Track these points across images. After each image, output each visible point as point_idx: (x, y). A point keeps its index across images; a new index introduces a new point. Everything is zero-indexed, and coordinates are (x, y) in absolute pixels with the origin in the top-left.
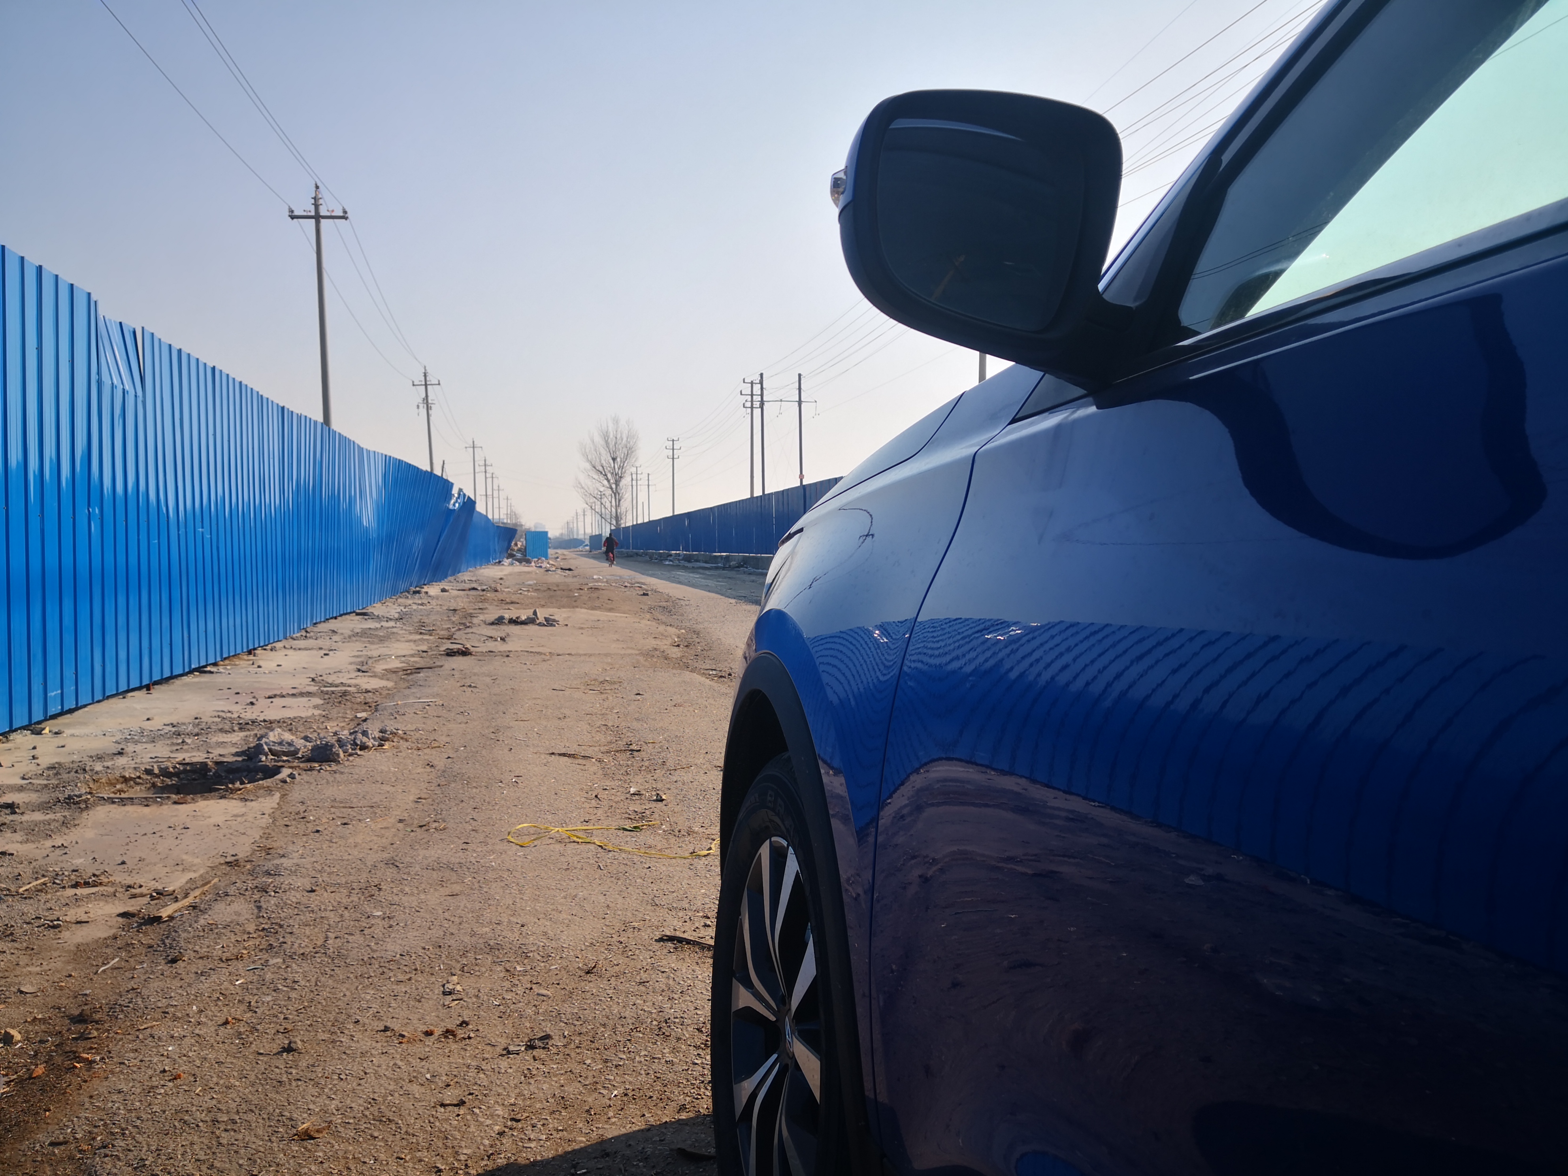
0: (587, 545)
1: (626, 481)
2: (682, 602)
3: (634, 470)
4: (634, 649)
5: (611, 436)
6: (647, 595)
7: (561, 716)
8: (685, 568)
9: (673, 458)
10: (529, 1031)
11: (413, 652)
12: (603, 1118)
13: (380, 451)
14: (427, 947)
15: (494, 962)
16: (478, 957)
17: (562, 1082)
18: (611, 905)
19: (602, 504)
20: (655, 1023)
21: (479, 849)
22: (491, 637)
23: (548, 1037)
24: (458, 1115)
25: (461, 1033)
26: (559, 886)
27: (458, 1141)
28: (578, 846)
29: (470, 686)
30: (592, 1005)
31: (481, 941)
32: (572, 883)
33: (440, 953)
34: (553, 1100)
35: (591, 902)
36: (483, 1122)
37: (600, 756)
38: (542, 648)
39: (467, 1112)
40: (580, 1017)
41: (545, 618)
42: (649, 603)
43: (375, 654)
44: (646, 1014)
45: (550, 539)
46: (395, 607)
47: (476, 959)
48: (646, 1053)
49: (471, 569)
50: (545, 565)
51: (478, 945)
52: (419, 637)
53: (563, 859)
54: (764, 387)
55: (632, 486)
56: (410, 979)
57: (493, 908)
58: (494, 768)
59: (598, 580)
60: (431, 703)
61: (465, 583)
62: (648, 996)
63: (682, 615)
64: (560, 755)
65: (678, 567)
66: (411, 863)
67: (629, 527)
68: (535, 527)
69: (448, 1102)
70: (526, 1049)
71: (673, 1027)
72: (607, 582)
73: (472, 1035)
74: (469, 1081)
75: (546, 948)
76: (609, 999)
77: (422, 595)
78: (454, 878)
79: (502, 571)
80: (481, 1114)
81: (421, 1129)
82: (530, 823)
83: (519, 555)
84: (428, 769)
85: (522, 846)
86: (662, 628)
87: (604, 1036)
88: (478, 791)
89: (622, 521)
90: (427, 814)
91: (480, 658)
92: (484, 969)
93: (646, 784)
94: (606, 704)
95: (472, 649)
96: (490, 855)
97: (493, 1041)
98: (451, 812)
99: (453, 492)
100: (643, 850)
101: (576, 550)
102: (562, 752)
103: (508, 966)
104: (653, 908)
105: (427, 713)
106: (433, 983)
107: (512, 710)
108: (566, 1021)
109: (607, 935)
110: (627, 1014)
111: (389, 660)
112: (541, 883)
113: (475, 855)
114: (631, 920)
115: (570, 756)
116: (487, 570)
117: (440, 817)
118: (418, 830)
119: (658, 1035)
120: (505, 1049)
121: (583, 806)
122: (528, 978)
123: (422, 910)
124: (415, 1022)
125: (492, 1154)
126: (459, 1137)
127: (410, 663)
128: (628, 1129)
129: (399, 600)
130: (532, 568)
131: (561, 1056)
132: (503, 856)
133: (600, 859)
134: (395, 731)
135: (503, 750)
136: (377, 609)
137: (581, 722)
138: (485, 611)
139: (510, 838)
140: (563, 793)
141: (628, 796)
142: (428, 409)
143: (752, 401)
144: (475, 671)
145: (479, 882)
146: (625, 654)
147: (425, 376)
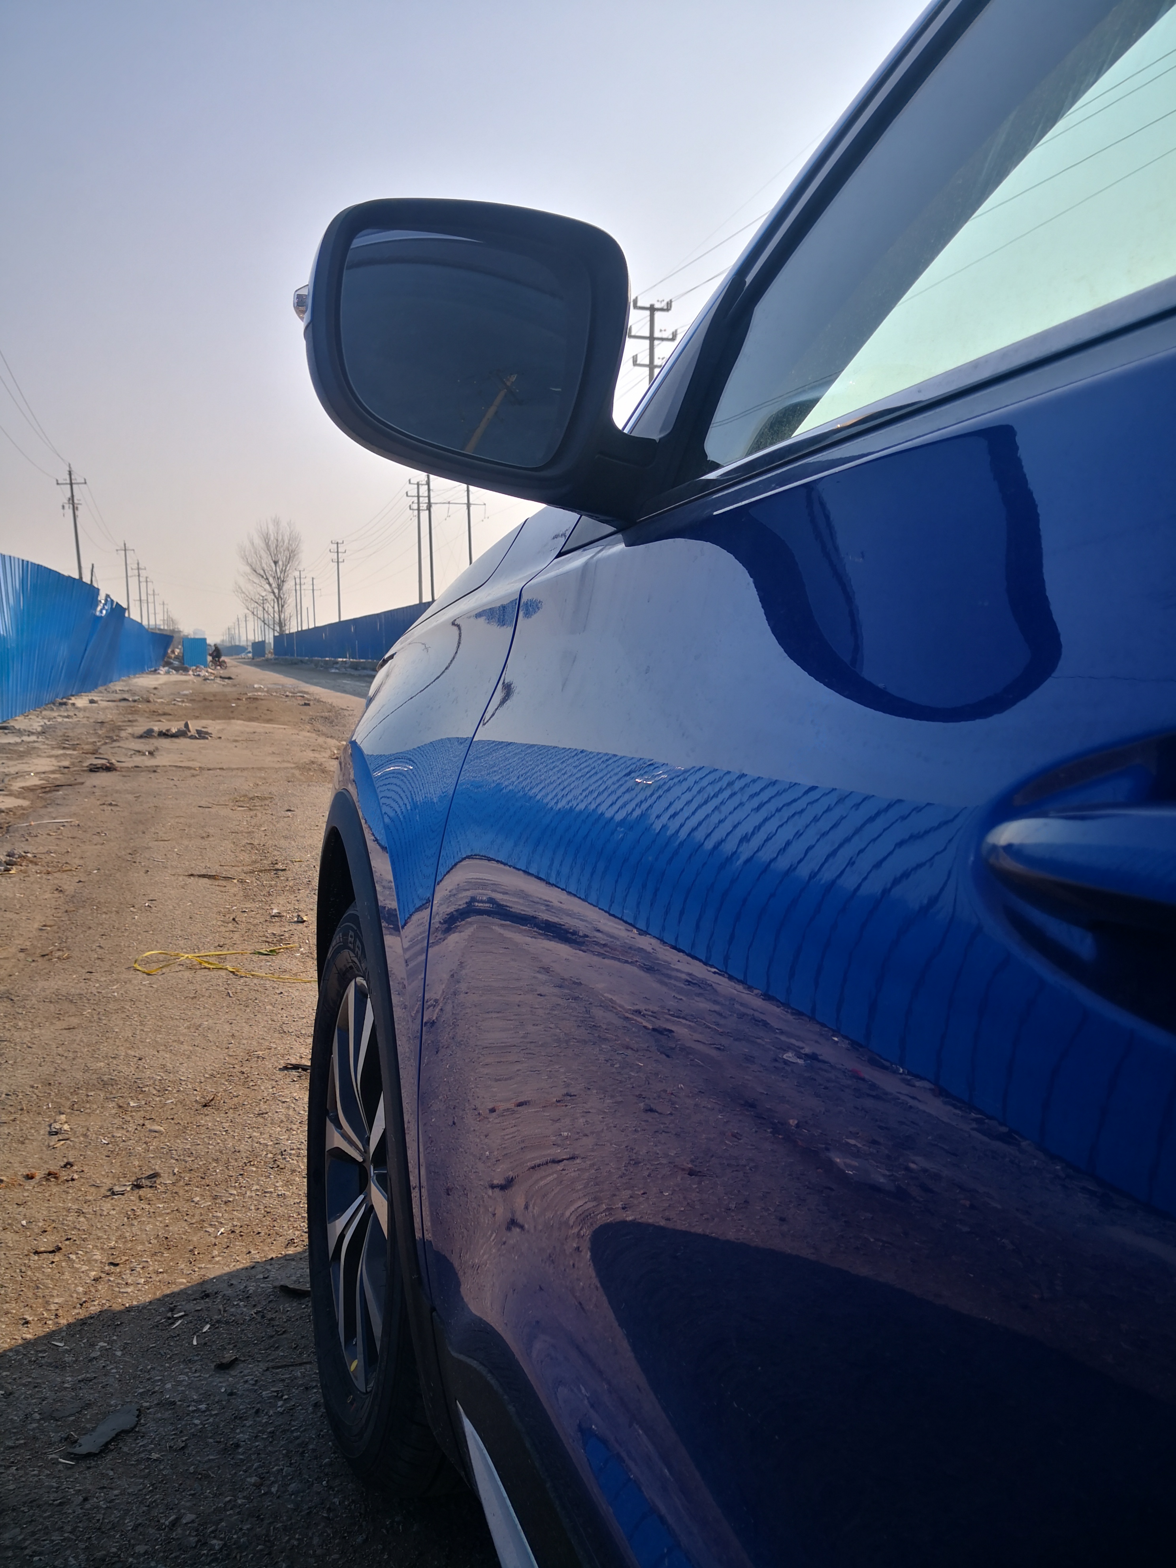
0: (249, 652)
1: (289, 585)
2: (346, 713)
3: (297, 574)
4: (289, 762)
5: (272, 538)
6: (309, 705)
7: (204, 835)
8: (351, 676)
9: (338, 562)
10: (137, 1170)
11: (53, 768)
12: (206, 1257)
13: (17, 556)
14: (36, 1085)
15: (107, 1098)
16: (90, 1094)
17: (167, 1221)
18: (237, 1034)
19: (264, 609)
20: (270, 1155)
21: (103, 979)
22: (139, 752)
23: (155, 1175)
24: (53, 1262)
25: (64, 1175)
26: (183, 1015)
27: (50, 1289)
28: (209, 973)
29: (111, 804)
30: (205, 1140)
31: (95, 1076)
32: (198, 1013)
33: (49, 1092)
34: (156, 1241)
35: (216, 1031)
36: (78, 1269)
37: (243, 876)
38: (192, 763)
39: (62, 1258)
40: (192, 1153)
41: (197, 730)
42: (311, 713)
43: (13, 770)
44: (262, 1147)
45: (210, 645)
46: (38, 720)
47: (88, 1096)
48: (258, 1187)
49: (123, 678)
50: (203, 673)
51: (90, 1081)
52: (61, 752)
53: (190, 987)
54: (431, 488)
55: (296, 590)
56: (14, 1120)
57: (111, 1041)
58: (127, 892)
59: (259, 689)
60: (65, 824)
61: (116, 693)
62: (265, 1128)
63: (344, 726)
64: (200, 876)
65: (344, 675)
66: (28, 996)
67: (293, 633)
68: (195, 633)
69: (43, 1249)
70: (132, 1189)
71: (289, 1159)
72: (267, 692)
73: (76, 1176)
74: (68, 1226)
75: (163, 1081)
76: (224, 1133)
77: (69, 706)
78: (73, 1009)
79: (157, 680)
80: (77, 1260)
81: (10, 1279)
82: (161, 949)
83: (176, 663)
84: (57, 894)
85: (148, 974)
86: (321, 740)
87: (215, 1171)
88: (108, 916)
89: (286, 627)
90: (51, 942)
91: (124, 774)
92: (95, 1106)
93: (288, 905)
94: (253, 822)
95: (117, 764)
96: (114, 985)
97: (98, 1182)
98: (77, 939)
99: (99, 599)
100: (276, 975)
101: (237, 657)
102: (202, 873)
103: (121, 1102)
104: (280, 1036)
105: (61, 834)
106: (39, 1123)
107: (153, 830)
108: (177, 1158)
109: (228, 1066)
110: (242, 1147)
111: (27, 777)
112: (165, 1013)
113: (97, 985)
114: (256, 1049)
115: (210, 877)
116: (141, 679)
117: (65, 945)
118: (40, 959)
119: (272, 1168)
120: (110, 1190)
121: (218, 930)
122: (142, 1113)
123: (34, 1046)
124: (15, 1165)
125: (85, 1302)
126: (51, 1286)
127: (50, 780)
128: (233, 1267)
129: (44, 713)
130: (190, 677)
131: (168, 1195)
132: (127, 985)
133: (230, 986)
134: (24, 854)
135: (138, 873)
136: (20, 722)
137: (226, 841)
138: (135, 724)
139: (136, 966)
140: (198, 916)
141: (268, 918)
142: (75, 509)
143: (419, 503)
144: (118, 788)
145: (99, 1014)
146: (280, 768)
147: (70, 474)
